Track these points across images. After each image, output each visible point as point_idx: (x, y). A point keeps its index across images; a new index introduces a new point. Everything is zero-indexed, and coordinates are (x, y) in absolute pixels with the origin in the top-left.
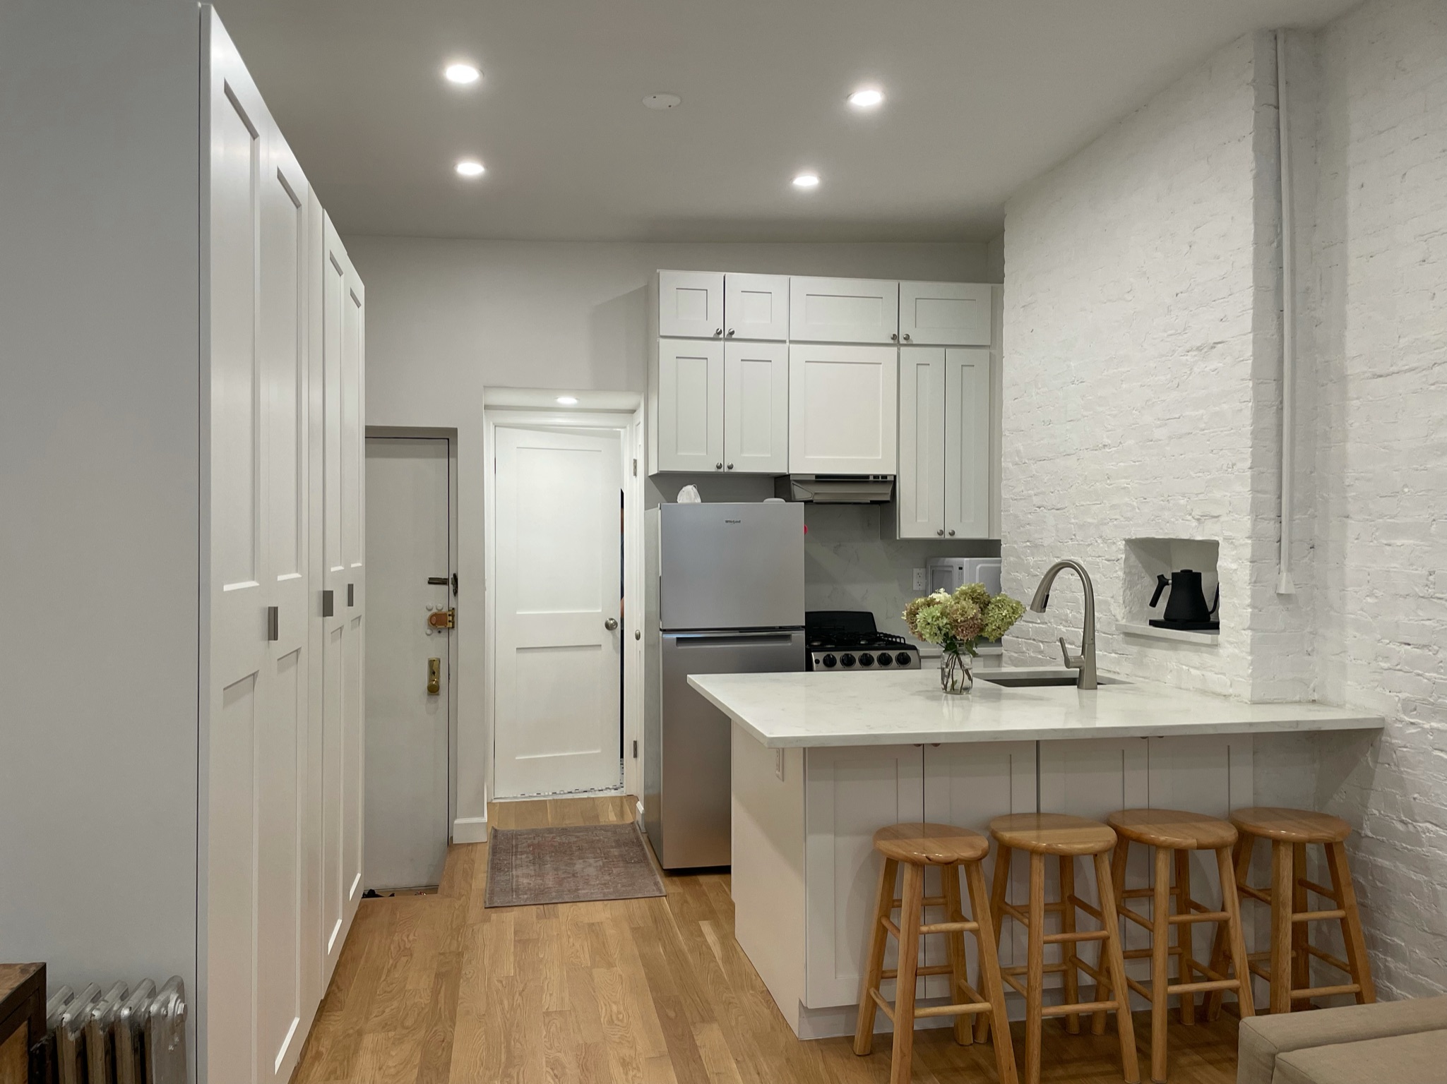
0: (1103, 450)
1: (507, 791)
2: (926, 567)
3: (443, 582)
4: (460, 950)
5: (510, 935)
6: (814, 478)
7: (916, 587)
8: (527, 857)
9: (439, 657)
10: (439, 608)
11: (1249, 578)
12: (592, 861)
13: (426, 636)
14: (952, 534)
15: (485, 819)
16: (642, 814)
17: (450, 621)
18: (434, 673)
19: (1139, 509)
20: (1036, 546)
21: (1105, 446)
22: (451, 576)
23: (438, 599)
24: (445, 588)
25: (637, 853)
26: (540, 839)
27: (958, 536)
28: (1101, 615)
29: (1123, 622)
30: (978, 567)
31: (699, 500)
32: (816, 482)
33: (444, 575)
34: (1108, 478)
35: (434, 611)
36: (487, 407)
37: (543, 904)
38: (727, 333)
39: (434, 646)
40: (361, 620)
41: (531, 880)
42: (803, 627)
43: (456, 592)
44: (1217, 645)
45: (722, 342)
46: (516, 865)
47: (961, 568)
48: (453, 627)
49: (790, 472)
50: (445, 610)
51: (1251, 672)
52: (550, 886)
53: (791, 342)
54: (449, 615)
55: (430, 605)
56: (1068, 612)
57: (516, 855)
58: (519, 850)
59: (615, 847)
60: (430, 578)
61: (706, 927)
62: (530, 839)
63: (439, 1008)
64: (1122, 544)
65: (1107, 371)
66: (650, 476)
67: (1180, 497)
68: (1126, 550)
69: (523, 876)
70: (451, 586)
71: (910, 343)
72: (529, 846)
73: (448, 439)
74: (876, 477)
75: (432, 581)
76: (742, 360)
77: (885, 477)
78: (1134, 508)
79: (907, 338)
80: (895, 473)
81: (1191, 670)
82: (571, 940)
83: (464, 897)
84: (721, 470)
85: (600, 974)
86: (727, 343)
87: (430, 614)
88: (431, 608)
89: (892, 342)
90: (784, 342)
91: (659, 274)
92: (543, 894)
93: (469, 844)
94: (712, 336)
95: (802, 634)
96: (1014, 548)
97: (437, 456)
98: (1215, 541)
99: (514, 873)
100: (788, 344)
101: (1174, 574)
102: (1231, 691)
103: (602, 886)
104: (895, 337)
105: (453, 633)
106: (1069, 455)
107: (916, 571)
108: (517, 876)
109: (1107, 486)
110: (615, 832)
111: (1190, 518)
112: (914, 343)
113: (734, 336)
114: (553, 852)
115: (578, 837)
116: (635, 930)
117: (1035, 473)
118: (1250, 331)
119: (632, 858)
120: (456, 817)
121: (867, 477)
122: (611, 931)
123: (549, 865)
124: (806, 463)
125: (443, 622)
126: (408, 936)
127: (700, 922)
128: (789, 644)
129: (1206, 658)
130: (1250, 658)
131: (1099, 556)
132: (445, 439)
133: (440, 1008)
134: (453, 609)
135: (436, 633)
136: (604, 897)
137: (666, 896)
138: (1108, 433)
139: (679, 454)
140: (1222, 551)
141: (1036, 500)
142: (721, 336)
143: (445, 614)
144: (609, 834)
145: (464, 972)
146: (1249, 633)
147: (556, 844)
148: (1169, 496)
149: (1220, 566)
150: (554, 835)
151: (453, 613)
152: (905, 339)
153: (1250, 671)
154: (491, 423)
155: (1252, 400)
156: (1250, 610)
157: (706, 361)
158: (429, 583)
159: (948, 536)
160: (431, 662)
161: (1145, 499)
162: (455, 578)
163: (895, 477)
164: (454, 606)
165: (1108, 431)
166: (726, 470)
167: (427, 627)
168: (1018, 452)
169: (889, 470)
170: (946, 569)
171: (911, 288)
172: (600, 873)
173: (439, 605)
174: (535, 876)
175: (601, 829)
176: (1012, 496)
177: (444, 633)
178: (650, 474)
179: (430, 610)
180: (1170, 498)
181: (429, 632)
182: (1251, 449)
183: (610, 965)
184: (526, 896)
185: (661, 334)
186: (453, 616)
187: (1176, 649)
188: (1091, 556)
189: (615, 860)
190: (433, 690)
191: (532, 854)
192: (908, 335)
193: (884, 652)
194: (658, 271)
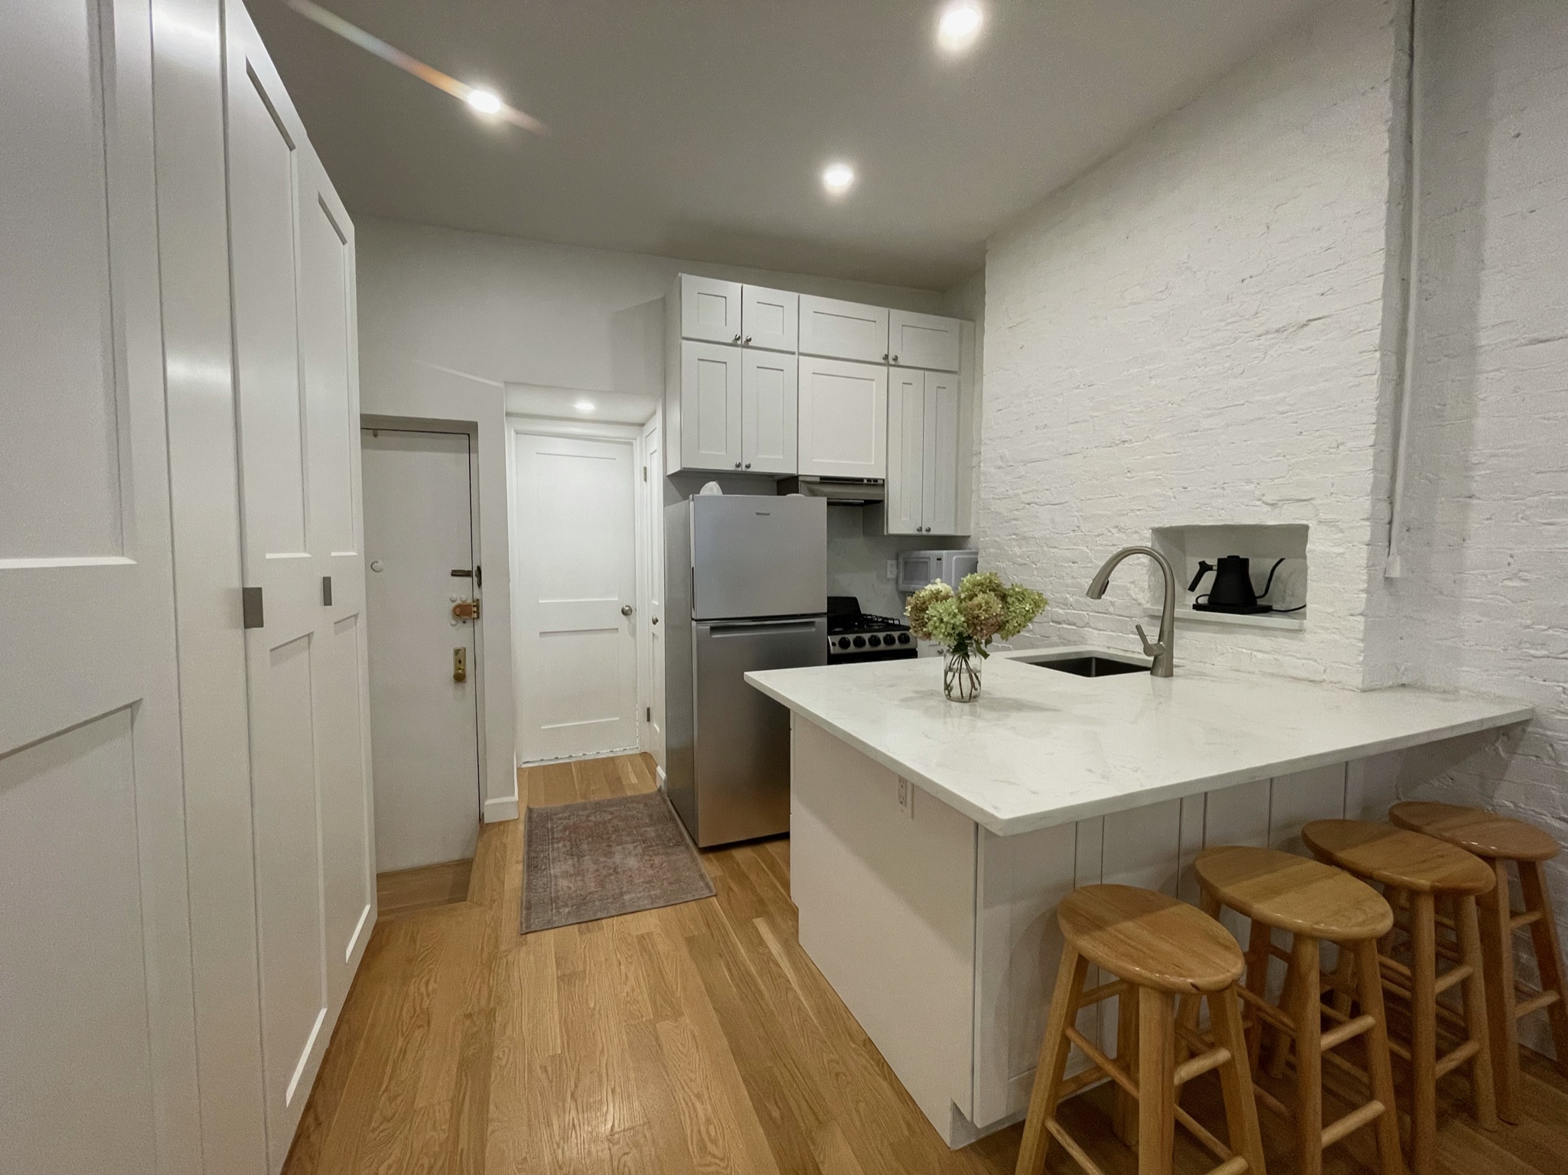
0: (1121, 446)
1: (534, 753)
2: (897, 558)
3: (468, 574)
4: (492, 1005)
5: (552, 969)
6: (818, 480)
7: (889, 576)
8: (564, 846)
9: (464, 646)
10: (464, 600)
11: (1366, 562)
12: (630, 847)
13: (450, 626)
14: (929, 530)
15: (516, 798)
16: (665, 780)
17: (474, 612)
18: (460, 662)
19: (1175, 498)
20: (1025, 538)
21: (1124, 441)
22: (475, 569)
23: (462, 590)
24: (468, 580)
25: (674, 832)
26: (575, 819)
27: (933, 532)
28: (1115, 599)
29: (1148, 606)
30: (954, 558)
31: (720, 493)
32: (820, 483)
33: (468, 568)
34: (1129, 472)
35: (459, 602)
36: (508, 414)
37: (587, 922)
38: (744, 340)
39: (460, 635)
40: (359, 620)
41: (571, 882)
42: (824, 614)
43: (480, 584)
44: (1301, 631)
45: (739, 349)
46: (553, 859)
47: (939, 559)
48: (478, 617)
49: (800, 473)
50: (469, 601)
51: (1363, 660)
52: (593, 889)
53: (800, 354)
54: (474, 606)
55: (455, 596)
56: (1068, 596)
57: (552, 843)
58: (555, 836)
59: (651, 825)
60: (453, 571)
61: (762, 926)
62: (565, 818)
63: (459, 1150)
64: (1148, 534)
65: (1128, 371)
66: (668, 476)
67: (1243, 483)
68: (1152, 538)
69: (562, 877)
70: (475, 579)
71: (897, 364)
72: (565, 829)
73: (469, 435)
74: (869, 480)
75: (455, 573)
76: (758, 367)
77: (876, 480)
78: (1169, 497)
79: (896, 359)
80: (884, 477)
81: (1255, 653)
82: (623, 967)
83: (496, 903)
84: (740, 469)
85: (665, 1026)
86: (745, 350)
87: (454, 604)
88: (454, 599)
89: (883, 361)
90: (793, 353)
91: (681, 278)
92: (585, 904)
93: (500, 823)
94: (730, 341)
95: (824, 620)
96: (996, 541)
97: (457, 451)
98: (1304, 525)
99: (552, 872)
100: (796, 356)
101: (1220, 561)
102: (1324, 677)
103: (648, 885)
104: (886, 357)
105: (478, 623)
106: (1070, 454)
107: (889, 562)
108: (556, 877)
109: (1127, 479)
110: (646, 805)
111: (1260, 503)
112: (901, 364)
113: (750, 344)
114: (590, 836)
115: (611, 813)
116: (690, 941)
117: (1023, 473)
118: (1379, 297)
119: (670, 840)
120: (486, 797)
121: (861, 480)
122: (663, 946)
123: (588, 857)
124: (812, 467)
125: (468, 612)
126: (427, 983)
127: (754, 920)
128: (814, 630)
129: (1283, 642)
130: (1362, 645)
131: (1114, 545)
132: (464, 433)
133: (462, 1150)
134: (478, 600)
135: (460, 624)
136: (652, 903)
137: (715, 896)
138: (1127, 429)
139: (701, 452)
140: (1312, 535)
141: (1025, 498)
142: (739, 342)
143: (469, 605)
144: (641, 806)
145: (496, 1054)
146: (1361, 619)
147: (591, 824)
148: (1225, 483)
149: (1311, 551)
150: (588, 812)
151: (477, 604)
152: (894, 360)
153: (1361, 658)
154: (513, 430)
155: (1378, 373)
156: (1365, 595)
157: (724, 365)
158: (452, 575)
159: (924, 532)
160: (457, 652)
161: (1185, 488)
162: (479, 569)
163: (884, 480)
164: (478, 597)
165: (1128, 428)
166: (744, 469)
167: (451, 617)
168: (1002, 458)
169: (878, 474)
170: (921, 560)
171: (899, 316)
172: (641, 864)
173: (464, 596)
174: (575, 875)
175: (633, 802)
176: (994, 496)
177: (469, 623)
178: (669, 473)
179: (453, 601)
180: (1225, 485)
181: (453, 622)
182: (1375, 426)
183: (677, 1014)
184: (567, 910)
185: (684, 335)
186: (478, 606)
187: (1232, 632)
188: (1100, 545)
189: (653, 843)
190: (460, 678)
191: (569, 841)
192: (896, 357)
193: (889, 633)
194: (680, 274)
